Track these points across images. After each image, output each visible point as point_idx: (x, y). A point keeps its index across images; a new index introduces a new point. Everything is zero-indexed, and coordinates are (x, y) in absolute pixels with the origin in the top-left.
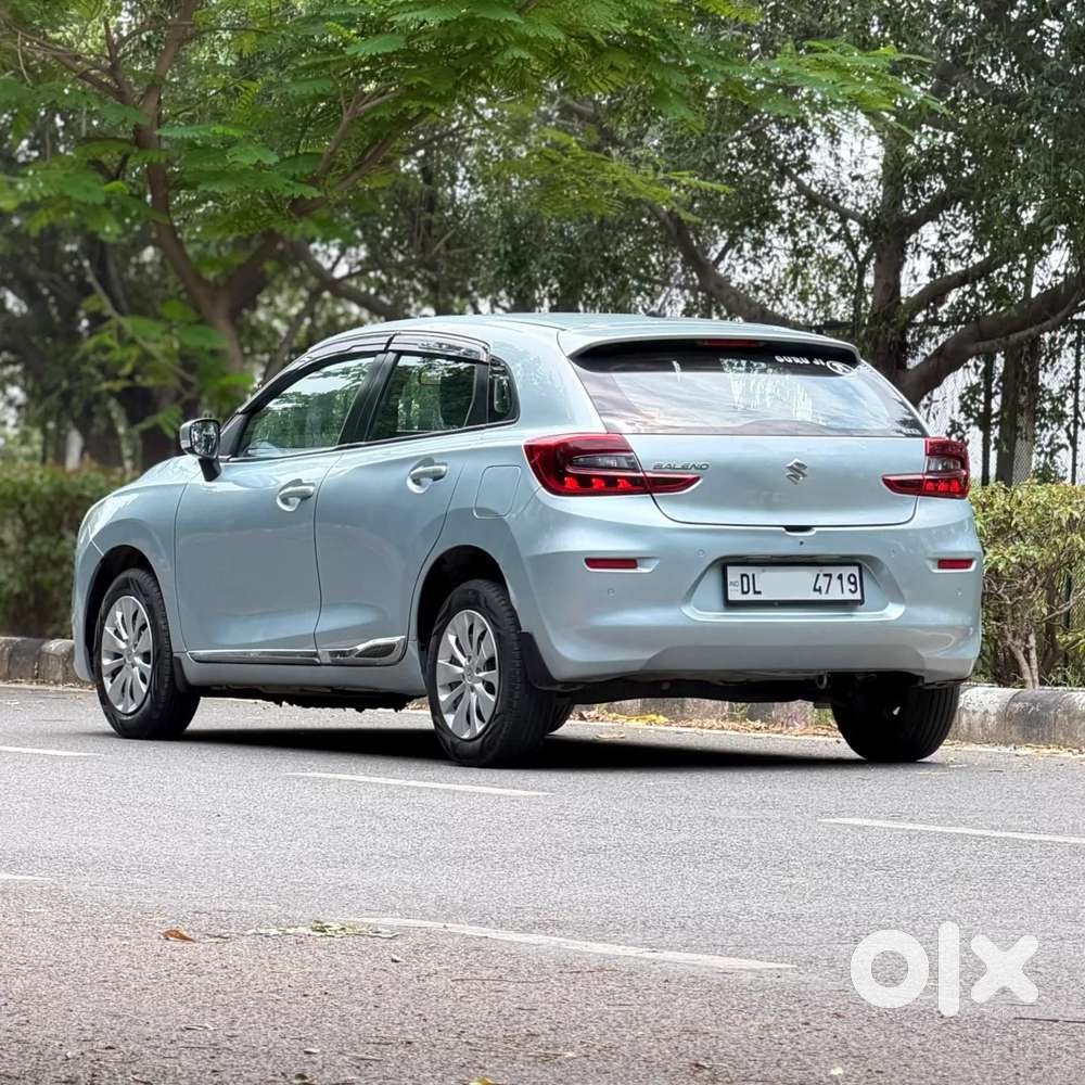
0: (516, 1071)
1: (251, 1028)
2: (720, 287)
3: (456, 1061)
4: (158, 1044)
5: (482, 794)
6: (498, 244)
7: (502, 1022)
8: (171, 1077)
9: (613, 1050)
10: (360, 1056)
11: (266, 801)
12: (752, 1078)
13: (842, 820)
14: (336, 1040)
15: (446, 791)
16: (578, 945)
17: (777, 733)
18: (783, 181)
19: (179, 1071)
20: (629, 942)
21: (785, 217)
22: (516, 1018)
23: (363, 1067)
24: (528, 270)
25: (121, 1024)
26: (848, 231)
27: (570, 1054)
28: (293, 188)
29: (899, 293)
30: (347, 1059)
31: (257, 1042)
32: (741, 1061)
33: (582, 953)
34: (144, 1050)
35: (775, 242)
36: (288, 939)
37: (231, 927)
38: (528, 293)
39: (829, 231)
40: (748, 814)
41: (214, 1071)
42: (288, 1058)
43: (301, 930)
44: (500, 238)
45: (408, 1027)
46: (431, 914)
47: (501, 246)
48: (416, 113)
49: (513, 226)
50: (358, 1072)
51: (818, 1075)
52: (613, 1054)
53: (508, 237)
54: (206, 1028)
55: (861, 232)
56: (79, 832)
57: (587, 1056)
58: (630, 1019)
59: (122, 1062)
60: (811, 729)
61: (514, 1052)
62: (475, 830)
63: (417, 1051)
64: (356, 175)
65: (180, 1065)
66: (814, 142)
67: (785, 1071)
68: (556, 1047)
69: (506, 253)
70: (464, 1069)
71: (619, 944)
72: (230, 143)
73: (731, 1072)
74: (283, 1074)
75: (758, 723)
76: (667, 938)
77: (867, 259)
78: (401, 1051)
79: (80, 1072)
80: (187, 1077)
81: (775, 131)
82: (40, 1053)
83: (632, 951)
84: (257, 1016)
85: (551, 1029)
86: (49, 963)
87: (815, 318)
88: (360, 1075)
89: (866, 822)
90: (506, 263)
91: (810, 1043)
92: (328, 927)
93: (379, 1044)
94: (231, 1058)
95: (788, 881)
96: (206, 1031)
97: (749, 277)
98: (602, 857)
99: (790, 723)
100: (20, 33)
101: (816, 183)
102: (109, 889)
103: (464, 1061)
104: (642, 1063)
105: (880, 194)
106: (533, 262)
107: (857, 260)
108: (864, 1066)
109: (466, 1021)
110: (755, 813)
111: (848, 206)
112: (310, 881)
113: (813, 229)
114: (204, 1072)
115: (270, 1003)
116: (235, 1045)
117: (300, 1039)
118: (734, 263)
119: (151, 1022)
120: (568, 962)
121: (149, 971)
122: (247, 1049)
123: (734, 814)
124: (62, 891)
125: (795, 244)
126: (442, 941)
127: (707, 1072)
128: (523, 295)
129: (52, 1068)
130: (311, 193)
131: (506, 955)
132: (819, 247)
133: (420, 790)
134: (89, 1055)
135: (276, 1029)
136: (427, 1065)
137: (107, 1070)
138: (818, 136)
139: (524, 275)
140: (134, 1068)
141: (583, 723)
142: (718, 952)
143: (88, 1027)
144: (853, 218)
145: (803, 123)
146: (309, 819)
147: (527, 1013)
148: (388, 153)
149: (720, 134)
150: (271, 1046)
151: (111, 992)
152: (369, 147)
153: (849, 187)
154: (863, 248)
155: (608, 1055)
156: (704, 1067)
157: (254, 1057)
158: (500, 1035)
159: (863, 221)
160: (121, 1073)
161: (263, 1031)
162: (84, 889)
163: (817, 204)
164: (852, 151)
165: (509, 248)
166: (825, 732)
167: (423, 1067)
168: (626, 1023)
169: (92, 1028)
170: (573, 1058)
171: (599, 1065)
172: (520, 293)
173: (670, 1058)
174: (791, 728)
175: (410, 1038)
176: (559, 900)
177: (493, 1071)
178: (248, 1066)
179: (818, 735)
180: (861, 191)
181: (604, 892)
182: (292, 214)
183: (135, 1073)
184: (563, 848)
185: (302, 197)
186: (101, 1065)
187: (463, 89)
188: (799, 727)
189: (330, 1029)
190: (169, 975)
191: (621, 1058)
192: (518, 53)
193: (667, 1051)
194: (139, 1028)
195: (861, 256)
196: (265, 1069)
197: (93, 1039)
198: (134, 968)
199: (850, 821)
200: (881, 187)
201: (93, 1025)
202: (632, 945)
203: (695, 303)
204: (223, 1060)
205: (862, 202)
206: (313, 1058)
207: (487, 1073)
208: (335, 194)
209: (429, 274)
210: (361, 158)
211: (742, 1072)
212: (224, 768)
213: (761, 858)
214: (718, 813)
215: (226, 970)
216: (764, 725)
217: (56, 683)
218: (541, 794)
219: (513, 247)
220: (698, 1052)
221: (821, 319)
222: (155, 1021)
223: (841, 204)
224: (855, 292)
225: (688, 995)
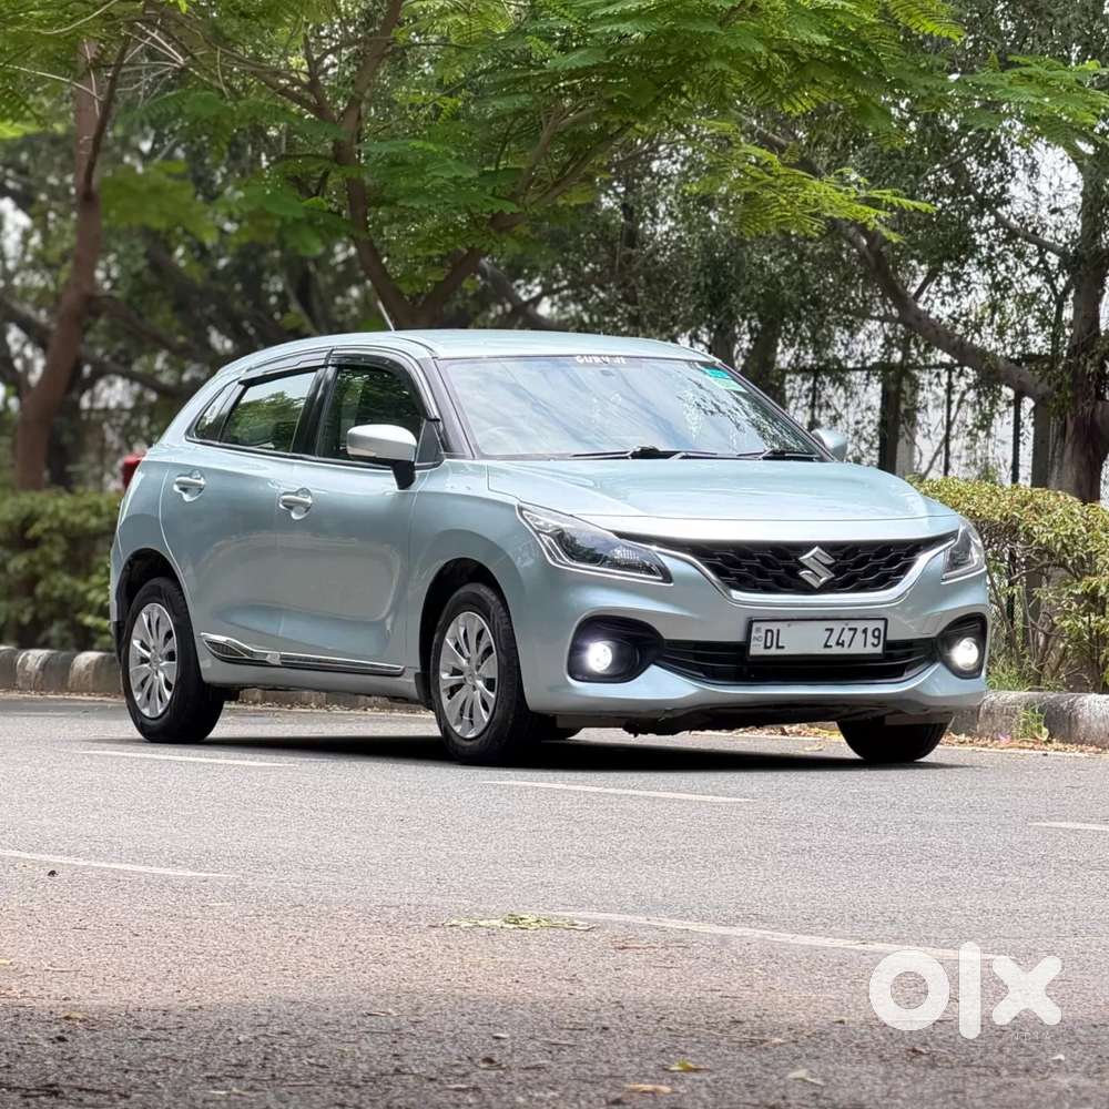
0: (720, 1057)
1: (437, 1014)
2: (919, 319)
3: (656, 1046)
4: (337, 1029)
5: (681, 801)
6: (698, 277)
7: (705, 1009)
8: (349, 1061)
9: (823, 1037)
10: (553, 1041)
11: (463, 807)
12: (974, 1063)
13: (1054, 824)
14: (528, 1026)
15: (644, 798)
16: (786, 937)
17: (982, 746)
18: (983, 215)
19: (358, 1054)
20: (837, 935)
21: (984, 251)
22: (719, 1006)
23: (555, 1052)
24: (727, 303)
25: (299, 1009)
26: (1046, 263)
27: (777, 1040)
28: (492, 204)
29: (1098, 325)
30: (538, 1044)
31: (443, 1028)
32: (961, 1047)
33: (789, 945)
34: (321, 1035)
35: (974, 277)
36: (479, 930)
37: (420, 920)
38: (729, 327)
39: (1027, 264)
40: (956, 818)
41: (395, 1055)
42: (475, 1043)
43: (494, 922)
44: (701, 271)
45: (604, 1014)
46: (631, 909)
47: (702, 279)
48: (617, 127)
49: (713, 259)
50: (550, 1056)
51: (1045, 1061)
52: (822, 1040)
53: (708, 270)
54: (389, 1014)
55: (1059, 265)
56: (269, 834)
57: (796, 1042)
58: (840, 1006)
59: (299, 1046)
60: (1016, 743)
61: (716, 1037)
62: (676, 833)
63: (614, 1036)
64: (557, 191)
65: (359, 1048)
66: (1013, 175)
67: (1009, 1056)
68: (762, 1033)
69: (706, 286)
70: (664, 1054)
71: (827, 937)
72: (429, 158)
73: (951, 1057)
74: (469, 1058)
75: (962, 737)
76: (877, 931)
77: (1066, 291)
78: (597, 1036)
79: (251, 1056)
80: (366, 1061)
81: (975, 165)
82: (210, 1037)
83: (840, 943)
84: (444, 1003)
85: (757, 1016)
86: (228, 952)
87: (1013, 353)
88: (552, 1060)
89: (1078, 826)
90: (706, 296)
91: (1033, 1030)
92: (521, 919)
93: (574, 1029)
94: (414, 1043)
95: (1000, 879)
96: (389, 1018)
97: (948, 311)
98: (807, 857)
99: (995, 737)
100: (219, 48)
101: (1015, 217)
102: (295, 885)
103: (664, 1046)
104: (855, 1049)
105: (1079, 228)
106: (733, 295)
107: (1055, 293)
108: (1093, 1053)
109: (666, 1008)
110: (962, 817)
111: (1047, 239)
112: (504, 879)
113: (1011, 263)
114: (385, 1056)
115: (457, 991)
116: (420, 1031)
117: (489, 1025)
118: (932, 297)
119: (331, 1007)
120: (774, 954)
121: (333, 960)
122: (430, 1034)
123: (941, 818)
124: (246, 886)
125: (994, 277)
126: (642, 933)
127: (924, 1058)
128: (723, 328)
129: (222, 1051)
130: (510, 208)
131: (709, 946)
132: (1017, 281)
133: (619, 797)
134: (262, 1039)
135: (463, 1015)
136: (625, 1049)
137: (281, 1053)
138: (1017, 169)
139: (724, 308)
140: (310, 1052)
141: (785, 737)
142: (932, 944)
143: (263, 1013)
144: (1052, 251)
145: (1002, 156)
146: (505, 822)
147: (731, 1000)
148: (587, 169)
149: (920, 163)
150: (458, 1031)
151: (290, 979)
152: (569, 163)
153: (1048, 222)
154: (1061, 282)
155: (819, 1040)
156: (921, 1053)
157: (437, 1042)
158: (702, 1021)
159: (1062, 254)
160: (295, 1057)
161: (450, 1016)
162: (269, 885)
163: (1016, 236)
164: (1051, 184)
165: (709, 281)
166: (1031, 745)
167: (620, 1052)
168: (837, 1010)
169: (267, 1013)
170: (781, 1044)
171: (809, 1050)
172: (720, 326)
173: (885, 1044)
174: (996, 742)
175: (607, 1024)
176: (762, 897)
177: (694, 1056)
178: (432, 1051)
179: (1024, 748)
180: (1059, 225)
181: (810, 890)
182: (492, 230)
183: (310, 1057)
184: (766, 850)
185: (501, 212)
186: (274, 1049)
187: (663, 104)
188: (1004, 740)
189: (521, 1015)
190: (353, 964)
191: (832, 1043)
192: (718, 65)
193: (881, 1038)
194: (317, 1014)
195: (1060, 290)
196: (450, 1053)
197: (268, 1025)
198: (316, 957)
199: (1063, 825)
200: (1079, 222)
201: (269, 1011)
202: (840, 937)
203: (894, 338)
204: (405, 1045)
205: (1061, 235)
206: (502, 1043)
207: (689, 1058)
208: (535, 210)
209: (629, 308)
210: (561, 173)
211: (963, 1058)
212: (420, 776)
213: (971, 859)
214: (923, 817)
215: (413, 960)
216: (968, 739)
217: (255, 703)
218: (742, 800)
219: (713, 280)
220: (914, 1039)
221: (1019, 353)
222: (336, 1007)
223: (1041, 237)
224: (1054, 326)
225: (902, 985)
